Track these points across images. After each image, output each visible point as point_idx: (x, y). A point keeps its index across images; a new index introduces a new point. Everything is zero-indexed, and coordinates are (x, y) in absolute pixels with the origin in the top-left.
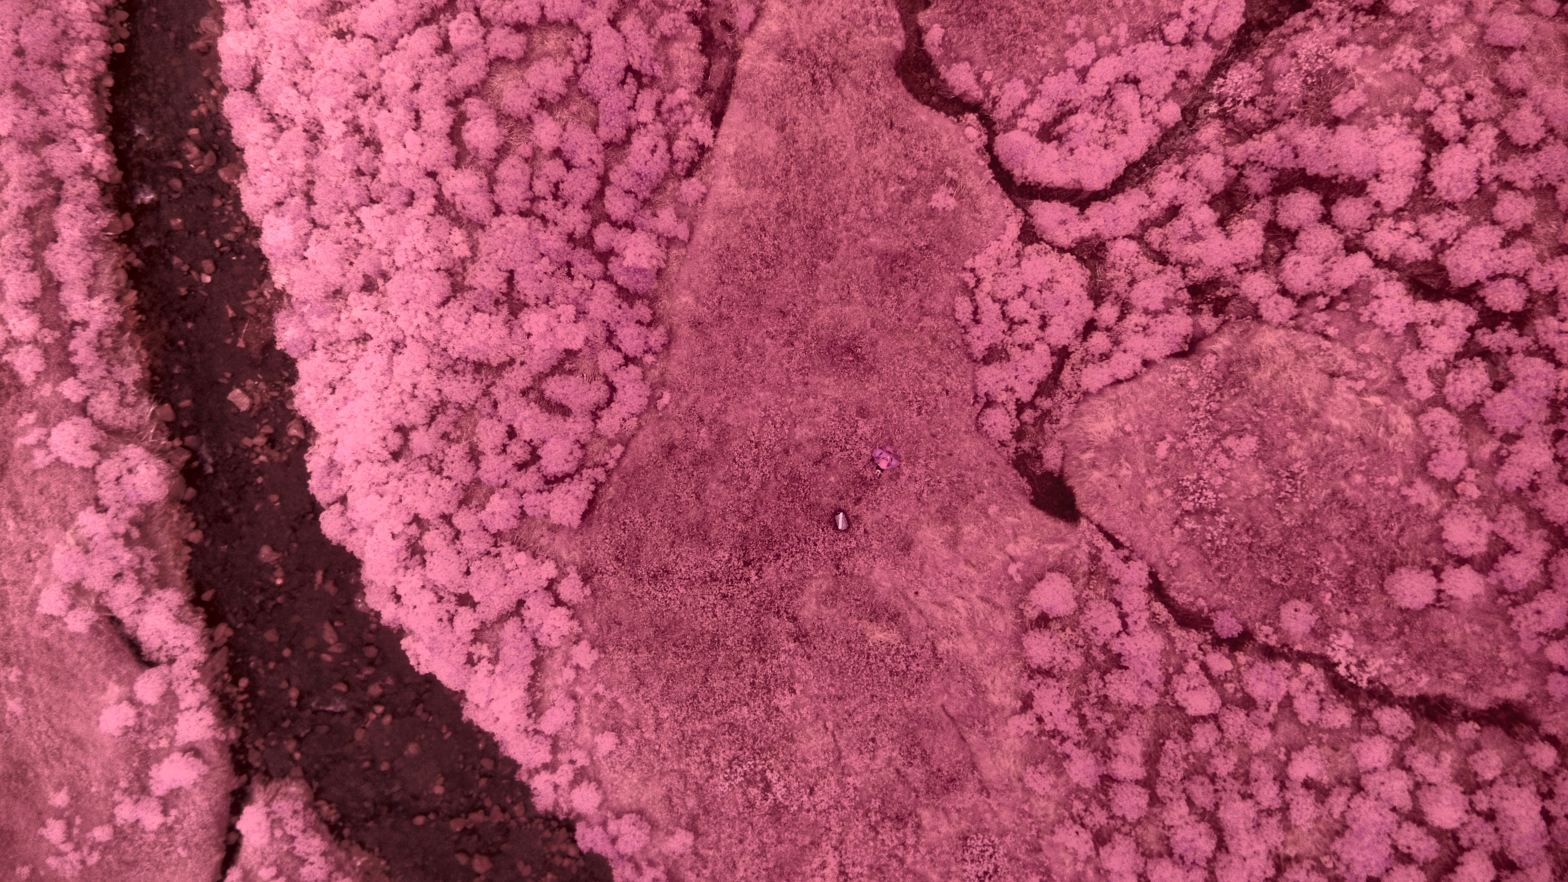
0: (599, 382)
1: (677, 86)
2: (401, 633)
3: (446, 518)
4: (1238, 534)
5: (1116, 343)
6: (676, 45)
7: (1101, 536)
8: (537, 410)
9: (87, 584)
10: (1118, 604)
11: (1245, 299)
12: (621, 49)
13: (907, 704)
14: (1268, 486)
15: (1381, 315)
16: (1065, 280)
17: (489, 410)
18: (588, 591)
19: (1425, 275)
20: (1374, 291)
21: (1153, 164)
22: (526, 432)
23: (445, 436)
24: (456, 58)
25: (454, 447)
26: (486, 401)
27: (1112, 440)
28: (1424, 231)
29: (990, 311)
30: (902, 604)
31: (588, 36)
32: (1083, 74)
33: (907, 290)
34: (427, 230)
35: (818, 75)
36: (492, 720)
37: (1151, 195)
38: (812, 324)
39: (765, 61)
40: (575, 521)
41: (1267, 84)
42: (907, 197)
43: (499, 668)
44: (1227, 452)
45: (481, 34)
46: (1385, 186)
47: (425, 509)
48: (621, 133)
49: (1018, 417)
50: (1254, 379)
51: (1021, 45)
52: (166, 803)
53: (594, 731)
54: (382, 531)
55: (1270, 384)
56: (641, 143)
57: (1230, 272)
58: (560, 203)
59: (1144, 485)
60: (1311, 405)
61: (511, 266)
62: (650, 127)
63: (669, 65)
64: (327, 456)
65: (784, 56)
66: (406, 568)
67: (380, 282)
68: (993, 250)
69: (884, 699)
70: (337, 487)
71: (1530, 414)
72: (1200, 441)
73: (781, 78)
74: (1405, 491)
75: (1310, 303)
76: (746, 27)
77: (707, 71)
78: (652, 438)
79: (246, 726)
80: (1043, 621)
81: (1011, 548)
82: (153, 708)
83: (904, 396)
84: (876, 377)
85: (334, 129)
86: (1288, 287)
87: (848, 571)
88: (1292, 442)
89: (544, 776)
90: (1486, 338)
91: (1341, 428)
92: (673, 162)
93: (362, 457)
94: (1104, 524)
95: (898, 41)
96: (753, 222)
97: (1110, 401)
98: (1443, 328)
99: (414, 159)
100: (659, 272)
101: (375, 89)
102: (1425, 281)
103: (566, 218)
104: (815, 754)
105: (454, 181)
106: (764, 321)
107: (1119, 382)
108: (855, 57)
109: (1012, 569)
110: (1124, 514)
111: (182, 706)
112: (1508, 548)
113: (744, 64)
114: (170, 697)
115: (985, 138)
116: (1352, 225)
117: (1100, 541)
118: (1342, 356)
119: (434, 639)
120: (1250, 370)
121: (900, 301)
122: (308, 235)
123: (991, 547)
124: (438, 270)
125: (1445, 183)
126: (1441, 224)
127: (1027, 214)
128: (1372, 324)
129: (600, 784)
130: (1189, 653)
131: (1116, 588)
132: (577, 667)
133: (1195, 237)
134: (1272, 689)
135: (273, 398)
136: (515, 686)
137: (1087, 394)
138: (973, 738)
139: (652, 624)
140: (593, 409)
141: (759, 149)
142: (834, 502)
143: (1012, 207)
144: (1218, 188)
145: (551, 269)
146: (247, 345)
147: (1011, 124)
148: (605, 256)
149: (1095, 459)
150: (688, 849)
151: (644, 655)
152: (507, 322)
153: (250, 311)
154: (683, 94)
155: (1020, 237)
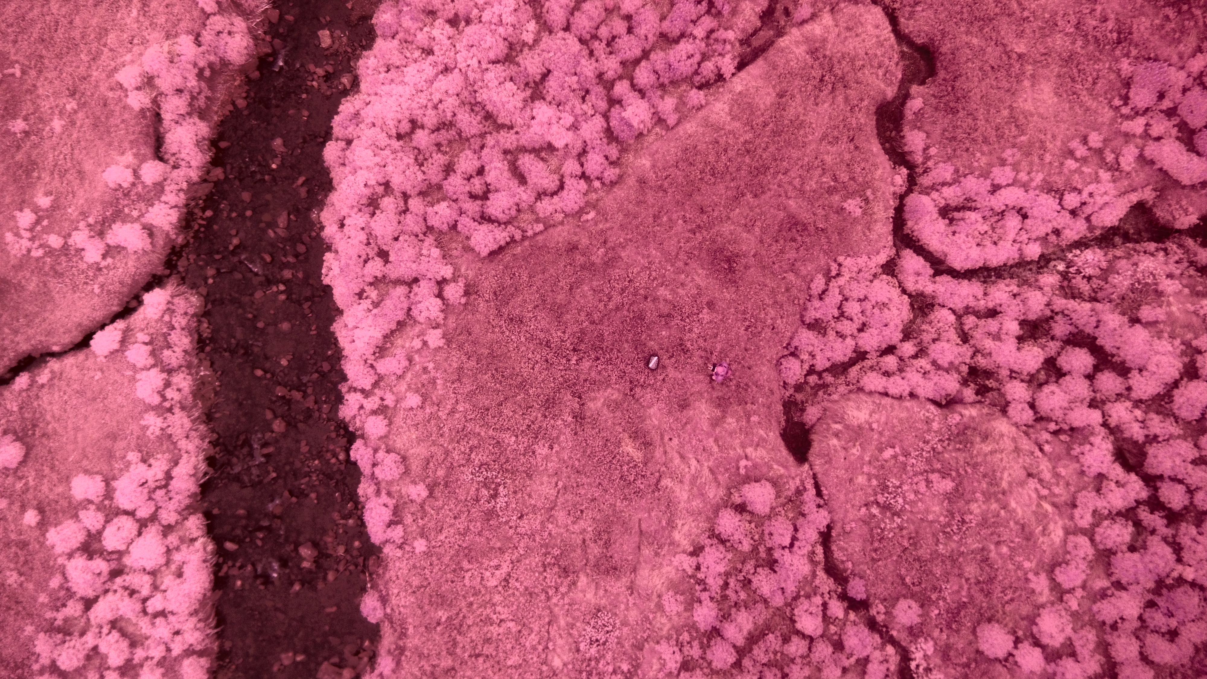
0: (556, 177)
1: (731, 28)
2: (329, 248)
3: (406, 196)
4: (902, 536)
5: (901, 370)
7: (812, 481)
8: (506, 168)
9: (157, 81)
10: (796, 530)
11: (1002, 395)
13: (618, 504)
14: (942, 519)
15: (1087, 457)
16: (895, 311)
17: (477, 147)
18: (463, 301)
19: (1129, 452)
20: (1092, 439)
21: (1000, 276)
22: (491, 177)
23: (438, 145)
25: (440, 155)
26: (478, 141)
27: (860, 427)
28: (1149, 423)
29: (834, 298)
30: (657, 438)
32: (995, 188)
33: (791, 248)
34: (515, 10)
35: (826, 78)
36: (348, 339)
37: (985, 294)
38: (717, 228)
39: (798, 47)
40: (485, 252)
41: (1106, 273)
42: (831, 191)
43: (375, 311)
44: (928, 482)
46: (1141, 379)
47: (396, 181)
48: (676, 32)
49: (806, 375)
50: (977, 446)
51: (968, 145)
52: (109, 251)
53: (409, 388)
54: (362, 176)
55: (986, 455)
56: (685, 47)
57: (1004, 373)
58: (608, 49)
59: (862, 468)
60: (1004, 485)
61: (552, 67)
62: (697, 41)
63: (734, 12)
64: (357, 108)
65: (812, 53)
66: (360, 210)
67: (463, 23)
68: (862, 261)
69: (606, 491)
70: (351, 131)
71: (1142, 579)
72: (916, 463)
73: (801, 64)
74: (1031, 576)
75: (1044, 424)
76: (799, 21)
77: (755, 32)
78: (565, 234)
79: (192, 241)
80: (741, 508)
81: (749, 450)
82: (145, 186)
83: (744, 312)
84: (734, 289)
86: (1037, 404)
87: (637, 396)
88: (976, 501)
89: (359, 396)
90: (1144, 515)
91: (1014, 511)
92: (696, 73)
93: (379, 123)
94: (819, 476)
95: (890, 92)
96: (723, 141)
97: (874, 402)
98: (1121, 489)
100: (641, 134)
102: (1128, 455)
103: (606, 61)
104: (539, 495)
106: (687, 207)
107: (886, 394)
108: (858, 83)
109: (743, 463)
110: (837, 477)
111: (163, 198)
112: (1073, 655)
113: (783, 42)
114: (159, 188)
115: (904, 188)
116: (1104, 390)
117: (809, 485)
118: (1044, 467)
119: (348, 265)
120: (978, 439)
121: (782, 252)
123: (738, 441)
125: (1181, 400)
126: (1162, 425)
127: (898, 254)
128: (1077, 459)
129: (390, 424)
130: (821, 591)
131: (801, 519)
132: (425, 343)
133: (997, 337)
134: (860, 647)
135: (346, 52)
136: (378, 329)
137: (861, 390)
138: (647, 552)
139: (490, 348)
140: (541, 191)
141: (757, 99)
142: (656, 347)
143: (891, 243)
144: (1032, 317)
145: (575, 86)
146: (352, 9)
147: (927, 191)
148: (614, 102)
149: (841, 431)
150: (419, 500)
151: (472, 363)
152: (525, 100)
154: (731, 35)
155: (882, 267)
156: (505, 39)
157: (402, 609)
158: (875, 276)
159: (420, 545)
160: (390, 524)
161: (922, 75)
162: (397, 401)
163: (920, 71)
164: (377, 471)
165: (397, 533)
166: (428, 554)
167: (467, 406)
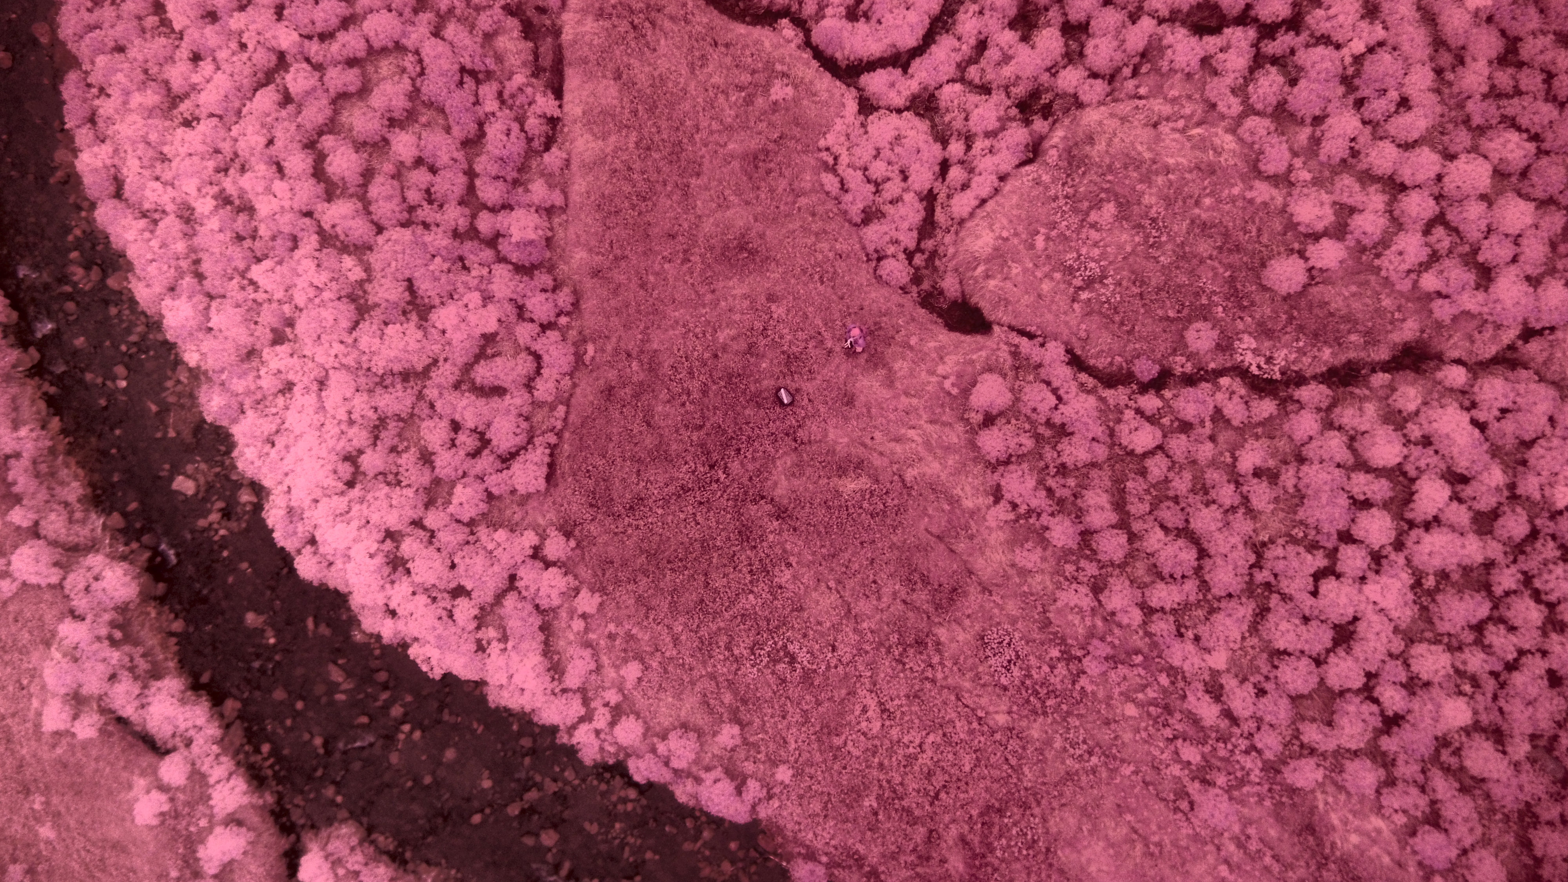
0: (523, 355)
1: (513, 73)
2: (405, 645)
3: (417, 523)
4: (1127, 289)
5: (971, 170)
6: (500, 38)
7: (1014, 333)
8: (473, 398)
9: (84, 691)
10: (1048, 383)
11: (1064, 95)
12: (450, 54)
13: (895, 539)
14: (1137, 239)
15: (1177, 60)
16: (912, 133)
17: (427, 411)
18: (572, 544)
19: (1202, 18)
20: (1165, 43)
21: (953, 13)
22: (469, 420)
23: (393, 449)
24: (300, 105)
25: (405, 456)
26: (422, 405)
27: (996, 249)
29: (854, 179)
30: (861, 451)
31: (417, 52)
33: (774, 179)
34: (318, 265)
35: (636, 22)
36: (517, 694)
37: (959, 39)
38: (700, 235)
39: (584, 25)
40: (541, 484)
42: (749, 101)
43: (510, 645)
44: (1094, 226)
45: (316, 78)
47: (393, 520)
48: (473, 127)
49: (910, 264)
50: (1094, 153)
53: (617, 668)
54: (359, 552)
55: (1107, 152)
56: (494, 131)
57: (1045, 77)
58: (435, 206)
59: (1036, 277)
60: (1147, 155)
61: (407, 273)
62: (499, 115)
63: (499, 58)
64: (284, 505)
65: (601, 15)
66: (392, 582)
67: (288, 330)
68: (839, 125)
69: (873, 542)
70: (303, 530)
71: (1328, 94)
72: (1068, 222)
73: (603, 35)
74: (1249, 195)
75: (1118, 78)
76: (559, 4)
77: (536, 54)
78: (589, 389)
79: (280, 788)
80: (989, 420)
81: (940, 369)
82: (183, 790)
83: (804, 272)
84: (773, 264)
85: (204, 206)
86: (1095, 69)
87: (805, 440)
88: (1143, 193)
89: (584, 728)
90: (1270, 48)
91: (1178, 164)
92: (529, 140)
93: (319, 494)
94: (1014, 323)
96: (618, 165)
97: (982, 218)
98: (1231, 51)
100: (548, 240)
101: (232, 160)
102: (1204, 22)
103: (445, 217)
104: (826, 613)
105: (330, 213)
106: (657, 248)
107: (983, 202)
109: (948, 385)
110: (1027, 307)
111: (212, 781)
112: (1352, 211)
113: (567, 36)
114: (197, 777)
115: (801, 35)
117: (1016, 339)
118: (1159, 106)
119: (439, 637)
120: (1088, 148)
121: (772, 191)
122: (207, 308)
123: (923, 374)
124: (342, 297)
127: (859, 89)
128: (1172, 71)
129: (638, 716)
130: (1122, 403)
131: (1042, 370)
132: (584, 616)
133: (1006, 59)
134: (1202, 408)
136: (531, 655)
137: (962, 222)
138: (961, 546)
139: (642, 551)
140: (525, 381)
141: (604, 102)
142: (773, 383)
143: (844, 87)
144: (1012, 12)
145: (446, 266)
146: (178, 433)
147: (819, 15)
148: (493, 240)
149: (987, 270)
150: (738, 741)
151: (644, 582)
152: (419, 327)
153: (172, 399)
154: (519, 79)
155: (860, 112)
156: (339, 299)
157: (833, 842)
158: (863, 125)
159: (784, 774)
160: (739, 791)
162: (621, 690)
164: (675, 764)
165: (753, 789)
166: (798, 774)
167: (682, 620)
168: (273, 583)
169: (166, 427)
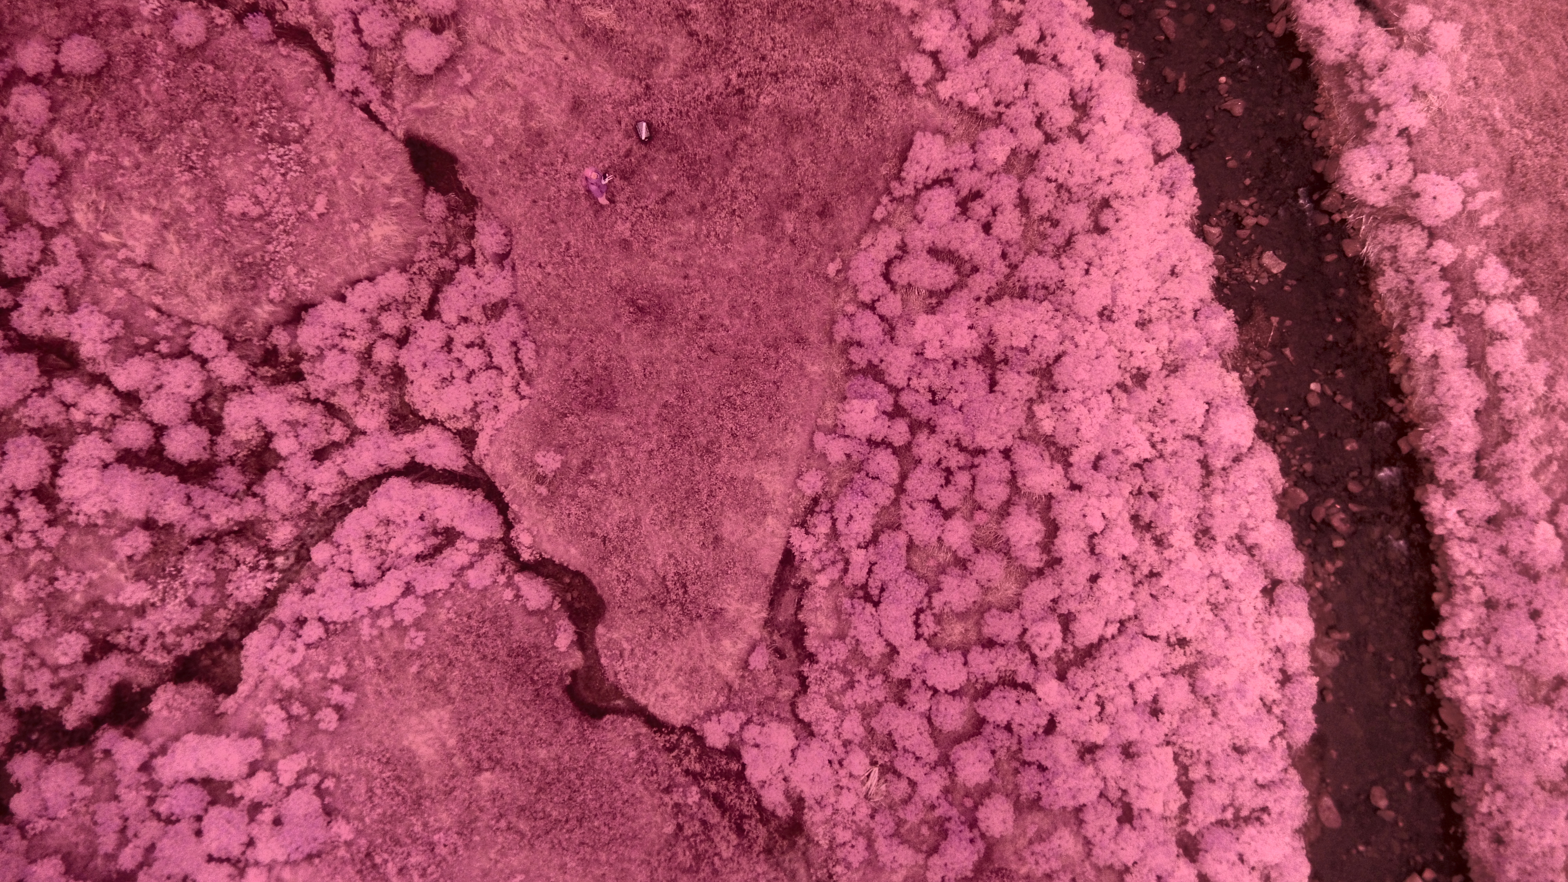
0: (900, 283)
1: (827, 589)
2: (1093, 24)
3: (1050, 138)
4: (246, 115)
5: (374, 323)
6: (830, 632)
7: (382, 118)
8: (961, 252)
9: (1413, 55)
10: (362, 42)
11: (244, 358)
12: (883, 622)
14: (216, 162)
15: (102, 323)
16: (427, 389)
17: (1010, 250)
18: (904, 66)
19: (60, 366)
20: (107, 347)
21: (339, 504)
22: (971, 229)
23: (1055, 224)
24: (1053, 610)
25: (1045, 212)
26: (1014, 259)
27: (372, 215)
28: (59, 407)
29: (503, 358)
30: (582, 48)
31: (918, 637)
32: (408, 590)
33: (585, 372)
34: (1078, 430)
35: (681, 592)
37: (342, 471)
38: (682, 340)
39: (737, 610)
40: (918, 139)
41: (222, 579)
42: (587, 467)
44: (258, 202)
45: (1029, 634)
46: (96, 453)
47: (1072, 147)
48: (884, 538)
49: (473, 248)
50: (228, 268)
51: (473, 623)
54: (1114, 126)
55: (212, 261)
56: (863, 527)
57: (259, 388)
58: (944, 465)
59: (339, 169)
60: (171, 237)
61: (992, 396)
62: (853, 544)
63: (837, 611)
64: (1177, 202)
65: (715, 613)
66: (1090, 89)
67: (1129, 383)
68: (502, 419)
70: (1163, 170)
73: (719, 591)
74: (82, 147)
75: (176, 349)
76: (758, 649)
77: (799, 607)
78: (844, 226)
80: (437, 26)
81: (471, 103)
83: (584, 261)
84: (614, 283)
85: (1183, 540)
86: (198, 366)
87: (636, 82)
88: (189, 200)
92: (831, 510)
93: (1139, 201)
94: (378, 129)
95: (602, 634)
96: (743, 442)
97: (376, 258)
98: (42, 306)
99: (1093, 501)
100: (843, 400)
101: (1141, 582)
103: (937, 447)
105: (1052, 481)
106: (731, 343)
107: (369, 279)
108: (642, 611)
109: (467, 78)
110: (357, 138)
113: (757, 611)
116: (133, 423)
117: (383, 113)
118: (141, 286)
119: (1059, 15)
120: (233, 279)
121: (591, 359)
122: (1203, 428)
123: (490, 105)
124: (1065, 391)
125: (37, 452)
126: (43, 413)
127: (470, 457)
128: (111, 316)
131: (365, 61)
133: (293, 424)
135: (1239, 265)
137: (402, 268)
139: (837, 31)
140: (907, 256)
141: (741, 518)
142: (652, 153)
143: (484, 464)
144: (273, 474)
145: (951, 396)
146: (1268, 319)
147: (486, 547)
148: (897, 412)
149: (389, 197)
152: (994, 339)
153: (1267, 354)
154: (823, 580)
155: (476, 434)
158: (476, 415)
161: (581, 685)
163: (587, 687)
168: (1209, 138)
169: (1278, 329)
